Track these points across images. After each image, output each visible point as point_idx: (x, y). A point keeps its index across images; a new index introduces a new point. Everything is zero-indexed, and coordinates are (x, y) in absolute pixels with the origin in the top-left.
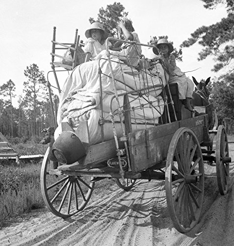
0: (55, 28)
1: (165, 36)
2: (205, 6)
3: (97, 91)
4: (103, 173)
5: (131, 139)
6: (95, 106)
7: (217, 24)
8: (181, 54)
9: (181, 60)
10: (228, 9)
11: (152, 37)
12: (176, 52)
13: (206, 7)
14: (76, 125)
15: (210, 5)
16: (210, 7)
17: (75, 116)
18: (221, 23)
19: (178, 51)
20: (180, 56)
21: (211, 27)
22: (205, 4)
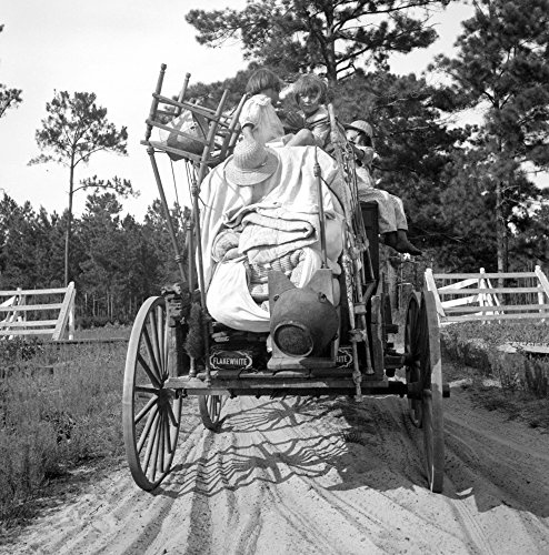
0: (164, 67)
1: (90, 93)
2: (198, 39)
3: (314, 211)
4: (308, 379)
5: (377, 309)
6: (312, 242)
7: (227, 81)
8: (125, 138)
9: (125, 152)
10: (245, 52)
11: (58, 92)
12: (114, 132)
13: (201, 41)
14: (263, 280)
15: (210, 39)
16: (209, 43)
17: (264, 260)
18: (236, 79)
19: (119, 130)
20: (122, 142)
21: (213, 85)
22: (199, 34)
